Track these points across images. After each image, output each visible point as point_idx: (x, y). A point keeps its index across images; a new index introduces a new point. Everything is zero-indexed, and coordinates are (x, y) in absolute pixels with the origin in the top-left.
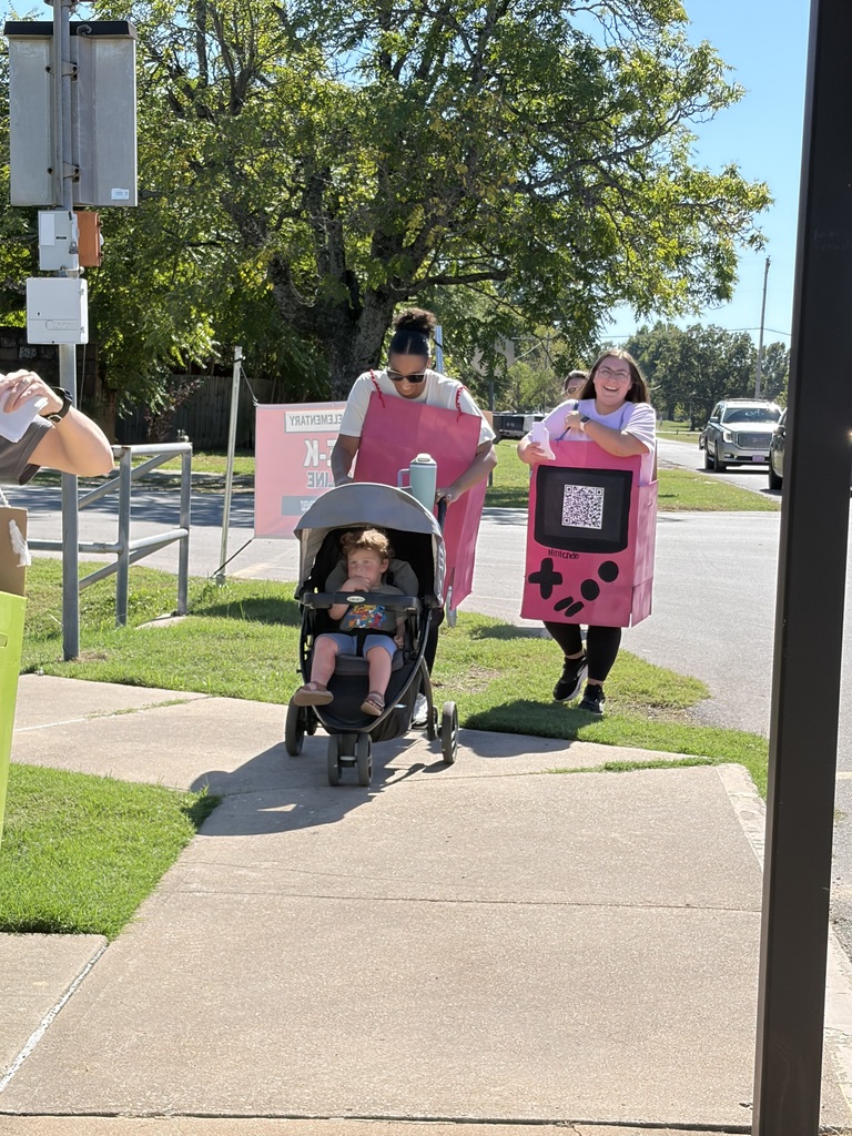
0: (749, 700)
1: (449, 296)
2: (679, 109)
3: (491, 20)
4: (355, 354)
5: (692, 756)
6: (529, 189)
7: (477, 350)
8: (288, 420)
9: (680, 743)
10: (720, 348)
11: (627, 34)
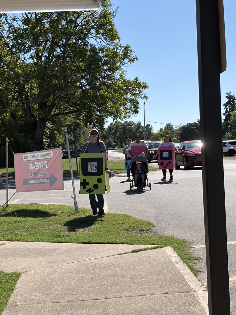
0: (166, 226)
1: (60, 118)
2: (121, 63)
3: (66, 42)
4: (36, 137)
5: (156, 246)
6: (81, 88)
7: (72, 133)
8: (23, 157)
9: (152, 242)
11: (103, 44)
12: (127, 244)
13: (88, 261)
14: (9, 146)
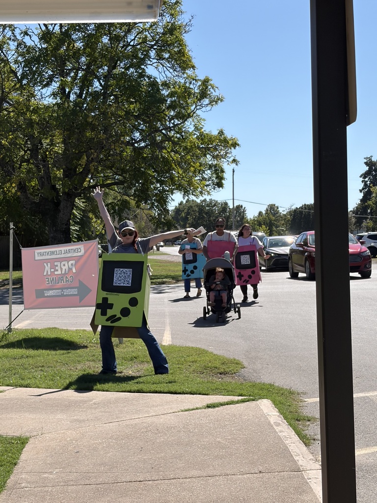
0: (263, 367)
2: (196, 106)
3: (109, 71)
4: (59, 222)
5: (245, 397)
6: (132, 144)
7: (116, 217)
8: (36, 254)
9: (238, 391)
10: (215, 209)
11: (169, 75)
12: (200, 394)
13: (136, 421)
14: (14, 235)
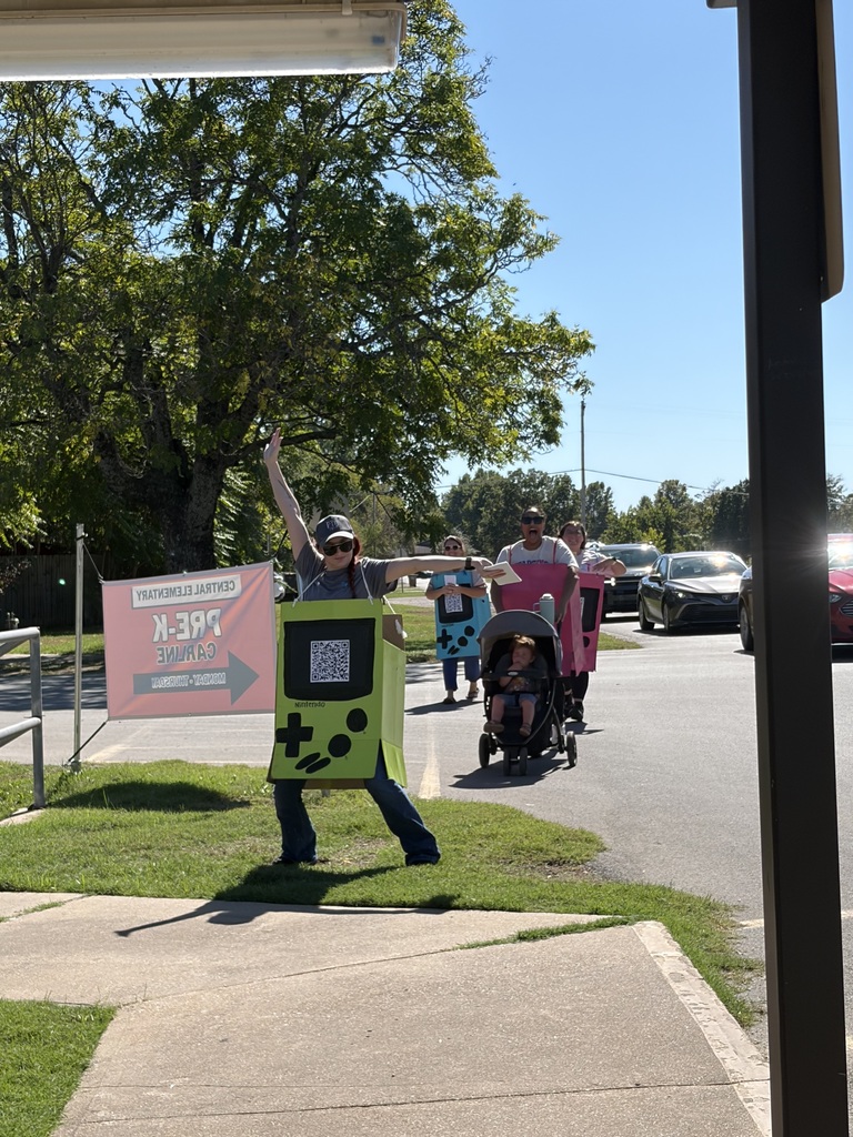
0: (646, 849)
2: (496, 260)
3: (301, 184)
4: (188, 522)
5: (606, 917)
6: (353, 347)
8: (135, 595)
9: (590, 903)
10: (542, 491)
11: (435, 191)
12: (502, 909)
13: (360, 967)
14: (85, 553)
